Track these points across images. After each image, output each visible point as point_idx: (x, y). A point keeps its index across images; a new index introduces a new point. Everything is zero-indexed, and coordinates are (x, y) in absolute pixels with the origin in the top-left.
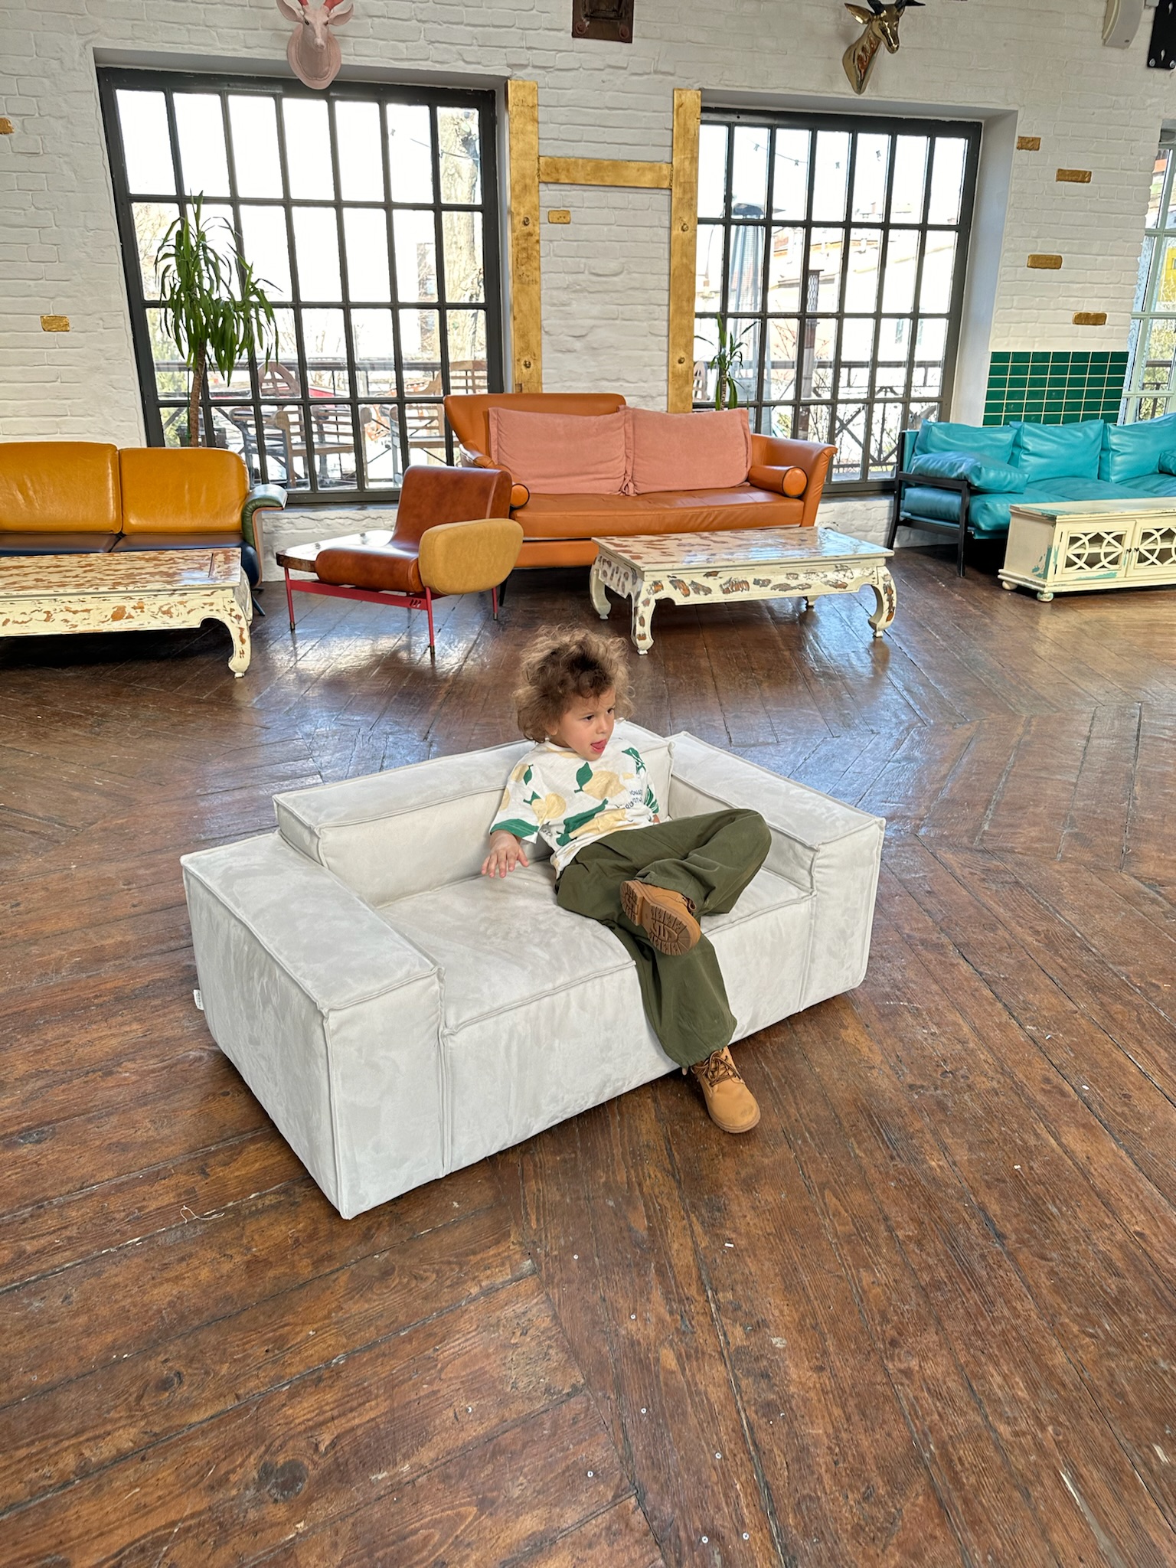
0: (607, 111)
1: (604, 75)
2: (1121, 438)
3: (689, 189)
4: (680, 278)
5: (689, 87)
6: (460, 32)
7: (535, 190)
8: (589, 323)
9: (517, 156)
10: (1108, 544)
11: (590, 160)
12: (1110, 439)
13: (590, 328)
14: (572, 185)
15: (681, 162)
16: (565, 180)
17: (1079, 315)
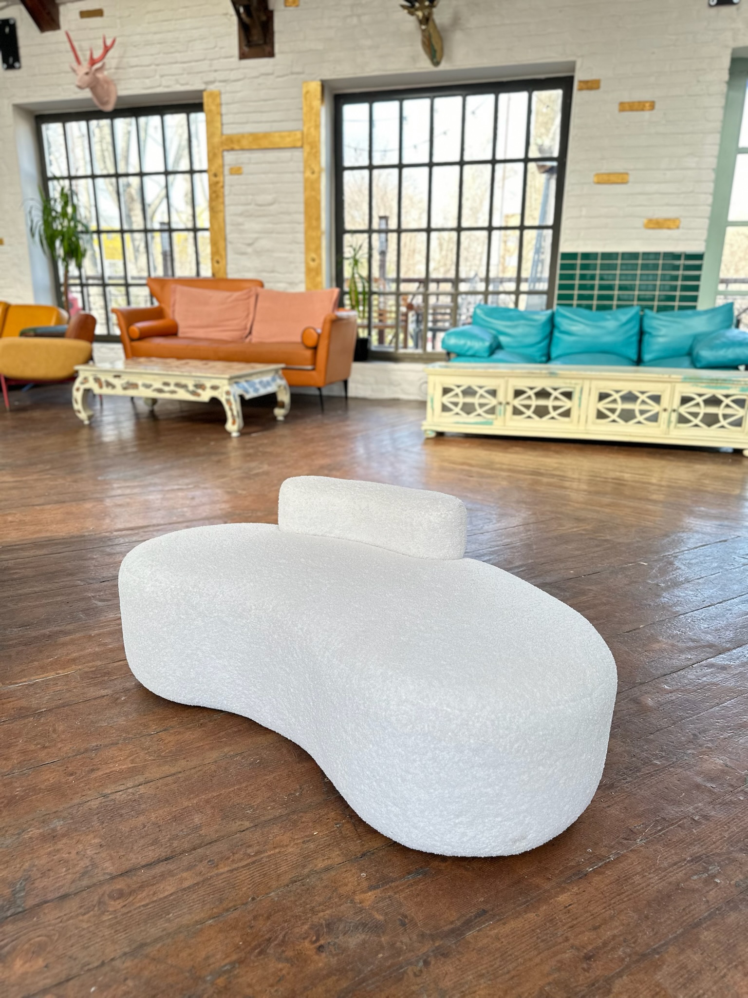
0: (262, 103)
1: (260, 80)
2: (655, 323)
3: (314, 146)
4: (311, 205)
5: (314, 80)
6: (176, 68)
7: (220, 156)
8: (256, 235)
9: (210, 136)
10: (482, 396)
11: (251, 134)
12: (646, 322)
13: (257, 239)
14: (243, 149)
15: (309, 129)
16: (236, 147)
17: (650, 221)
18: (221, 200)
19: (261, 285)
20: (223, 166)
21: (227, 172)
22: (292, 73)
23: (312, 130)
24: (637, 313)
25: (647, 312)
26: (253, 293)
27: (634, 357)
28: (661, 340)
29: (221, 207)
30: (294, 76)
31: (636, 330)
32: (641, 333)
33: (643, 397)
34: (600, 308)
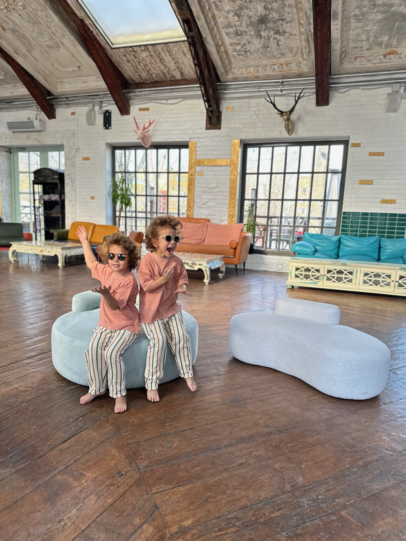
0: (214, 147)
1: (214, 138)
2: (386, 243)
3: (235, 165)
4: (232, 189)
5: (237, 139)
6: (178, 132)
7: (194, 167)
8: (207, 200)
9: (190, 160)
10: (313, 272)
11: (209, 159)
12: (382, 243)
13: (208, 202)
14: (204, 166)
15: (234, 158)
16: (202, 165)
17: (383, 200)
18: (193, 185)
19: (209, 221)
20: (195, 171)
21: (196, 174)
22: (228, 136)
23: (235, 159)
24: (378, 239)
25: (382, 238)
26: (206, 224)
27: (377, 258)
28: (389, 251)
29: (193, 188)
30: (228, 137)
31: (378, 246)
32: (380, 247)
33: (383, 275)
34: (361, 236)
